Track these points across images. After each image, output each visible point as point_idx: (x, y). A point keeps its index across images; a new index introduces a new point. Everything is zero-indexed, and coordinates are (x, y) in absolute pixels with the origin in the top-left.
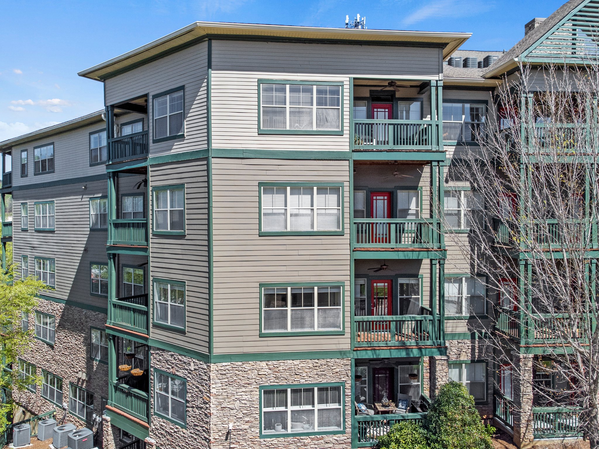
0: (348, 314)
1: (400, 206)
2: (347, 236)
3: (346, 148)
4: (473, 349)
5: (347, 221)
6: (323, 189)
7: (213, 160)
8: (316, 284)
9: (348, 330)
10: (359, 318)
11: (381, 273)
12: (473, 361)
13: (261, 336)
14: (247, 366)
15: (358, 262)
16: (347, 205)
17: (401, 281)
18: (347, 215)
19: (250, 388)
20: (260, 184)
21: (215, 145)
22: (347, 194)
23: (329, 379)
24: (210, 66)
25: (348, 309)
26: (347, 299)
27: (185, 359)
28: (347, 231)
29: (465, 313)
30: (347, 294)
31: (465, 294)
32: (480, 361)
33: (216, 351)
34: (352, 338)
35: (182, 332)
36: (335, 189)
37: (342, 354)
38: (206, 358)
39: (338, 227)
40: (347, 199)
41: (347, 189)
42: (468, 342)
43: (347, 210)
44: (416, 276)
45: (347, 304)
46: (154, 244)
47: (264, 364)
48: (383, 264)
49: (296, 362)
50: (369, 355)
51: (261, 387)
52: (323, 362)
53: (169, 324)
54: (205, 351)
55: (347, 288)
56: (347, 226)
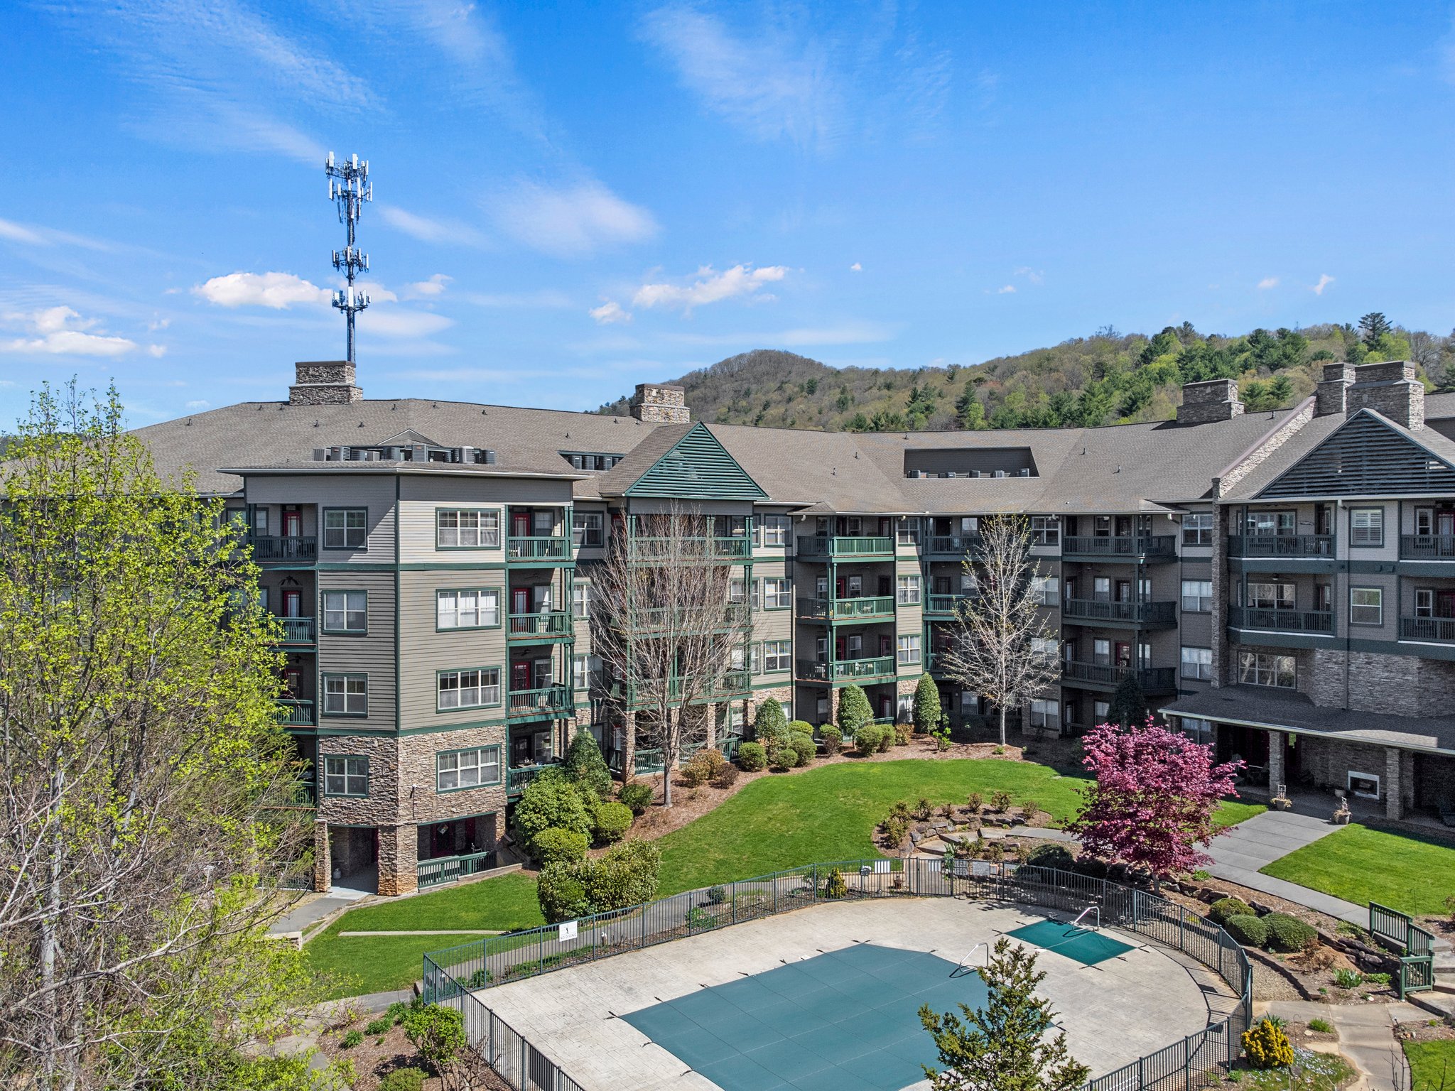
0: (504, 690)
1: (537, 599)
2: (503, 629)
3: (503, 561)
4: (593, 715)
5: (503, 617)
6: (486, 592)
7: (401, 573)
8: (480, 668)
9: (504, 703)
10: (511, 693)
11: (525, 657)
12: (592, 725)
13: (438, 712)
14: (427, 737)
15: (511, 648)
16: (503, 604)
17: (538, 662)
18: (503, 612)
19: (429, 754)
20: (437, 591)
21: (402, 561)
22: (503, 596)
23: (490, 742)
24: (398, 497)
25: (504, 686)
26: (504, 678)
27: (367, 739)
28: (503, 625)
29: (587, 686)
30: (504, 674)
31: (586, 671)
32: (598, 724)
33: (402, 727)
34: (507, 710)
35: (365, 717)
36: (495, 592)
37: (498, 722)
38: (394, 734)
39: (497, 622)
40: (503, 600)
41: (503, 592)
42: (589, 710)
43: (503, 608)
44: (549, 657)
45: (504, 682)
46: (322, 642)
47: (440, 734)
48: (526, 650)
49: (465, 731)
50: (518, 721)
51: (438, 753)
52: (485, 729)
53: (346, 711)
54: (393, 728)
55: (504, 670)
56: (504, 621)
